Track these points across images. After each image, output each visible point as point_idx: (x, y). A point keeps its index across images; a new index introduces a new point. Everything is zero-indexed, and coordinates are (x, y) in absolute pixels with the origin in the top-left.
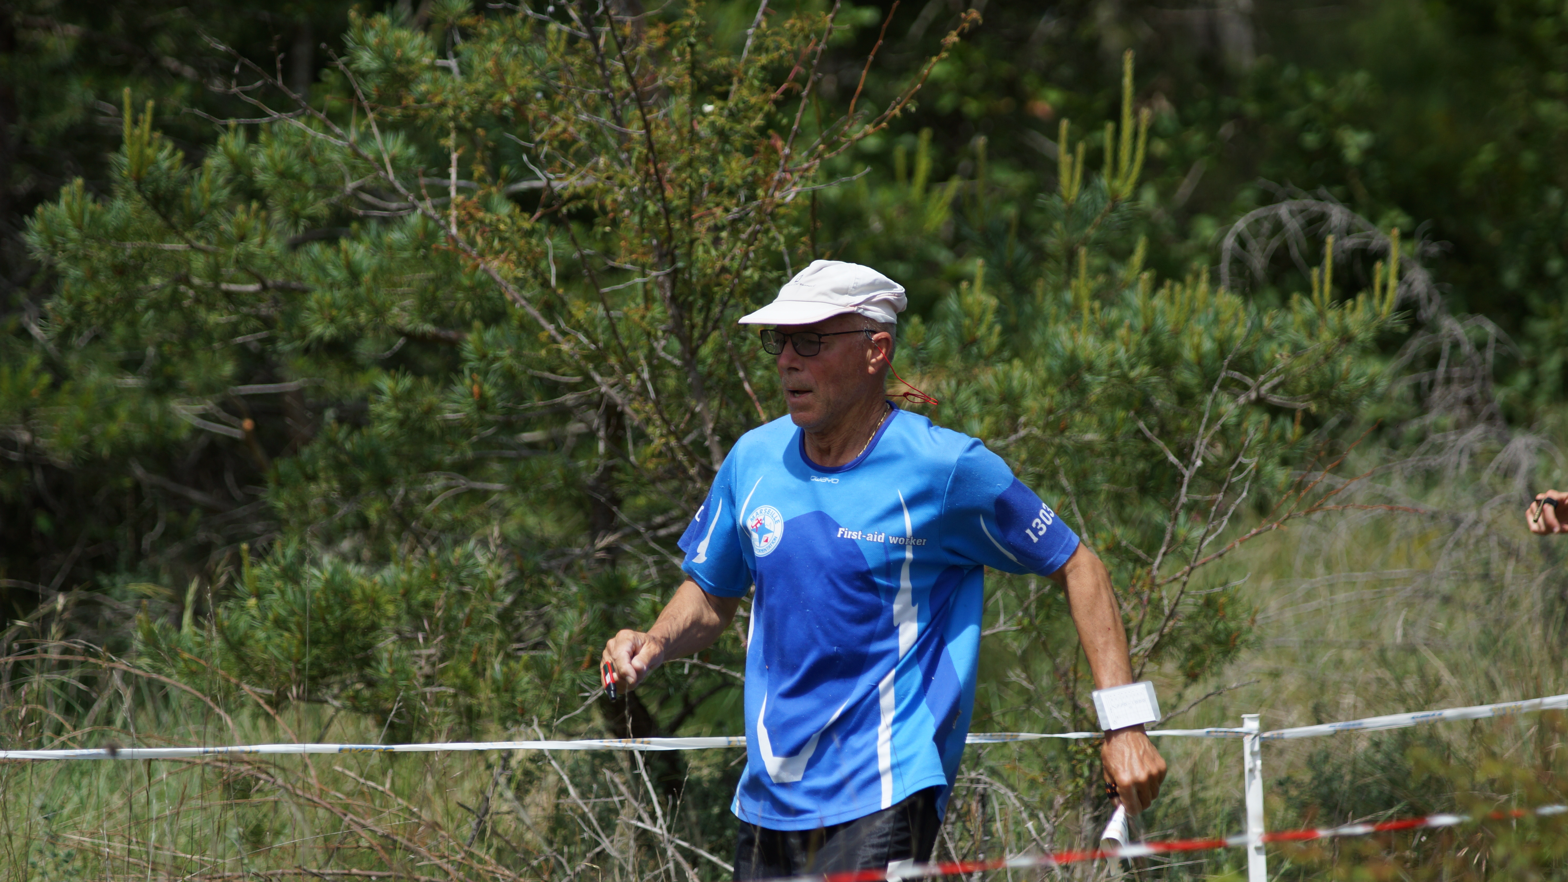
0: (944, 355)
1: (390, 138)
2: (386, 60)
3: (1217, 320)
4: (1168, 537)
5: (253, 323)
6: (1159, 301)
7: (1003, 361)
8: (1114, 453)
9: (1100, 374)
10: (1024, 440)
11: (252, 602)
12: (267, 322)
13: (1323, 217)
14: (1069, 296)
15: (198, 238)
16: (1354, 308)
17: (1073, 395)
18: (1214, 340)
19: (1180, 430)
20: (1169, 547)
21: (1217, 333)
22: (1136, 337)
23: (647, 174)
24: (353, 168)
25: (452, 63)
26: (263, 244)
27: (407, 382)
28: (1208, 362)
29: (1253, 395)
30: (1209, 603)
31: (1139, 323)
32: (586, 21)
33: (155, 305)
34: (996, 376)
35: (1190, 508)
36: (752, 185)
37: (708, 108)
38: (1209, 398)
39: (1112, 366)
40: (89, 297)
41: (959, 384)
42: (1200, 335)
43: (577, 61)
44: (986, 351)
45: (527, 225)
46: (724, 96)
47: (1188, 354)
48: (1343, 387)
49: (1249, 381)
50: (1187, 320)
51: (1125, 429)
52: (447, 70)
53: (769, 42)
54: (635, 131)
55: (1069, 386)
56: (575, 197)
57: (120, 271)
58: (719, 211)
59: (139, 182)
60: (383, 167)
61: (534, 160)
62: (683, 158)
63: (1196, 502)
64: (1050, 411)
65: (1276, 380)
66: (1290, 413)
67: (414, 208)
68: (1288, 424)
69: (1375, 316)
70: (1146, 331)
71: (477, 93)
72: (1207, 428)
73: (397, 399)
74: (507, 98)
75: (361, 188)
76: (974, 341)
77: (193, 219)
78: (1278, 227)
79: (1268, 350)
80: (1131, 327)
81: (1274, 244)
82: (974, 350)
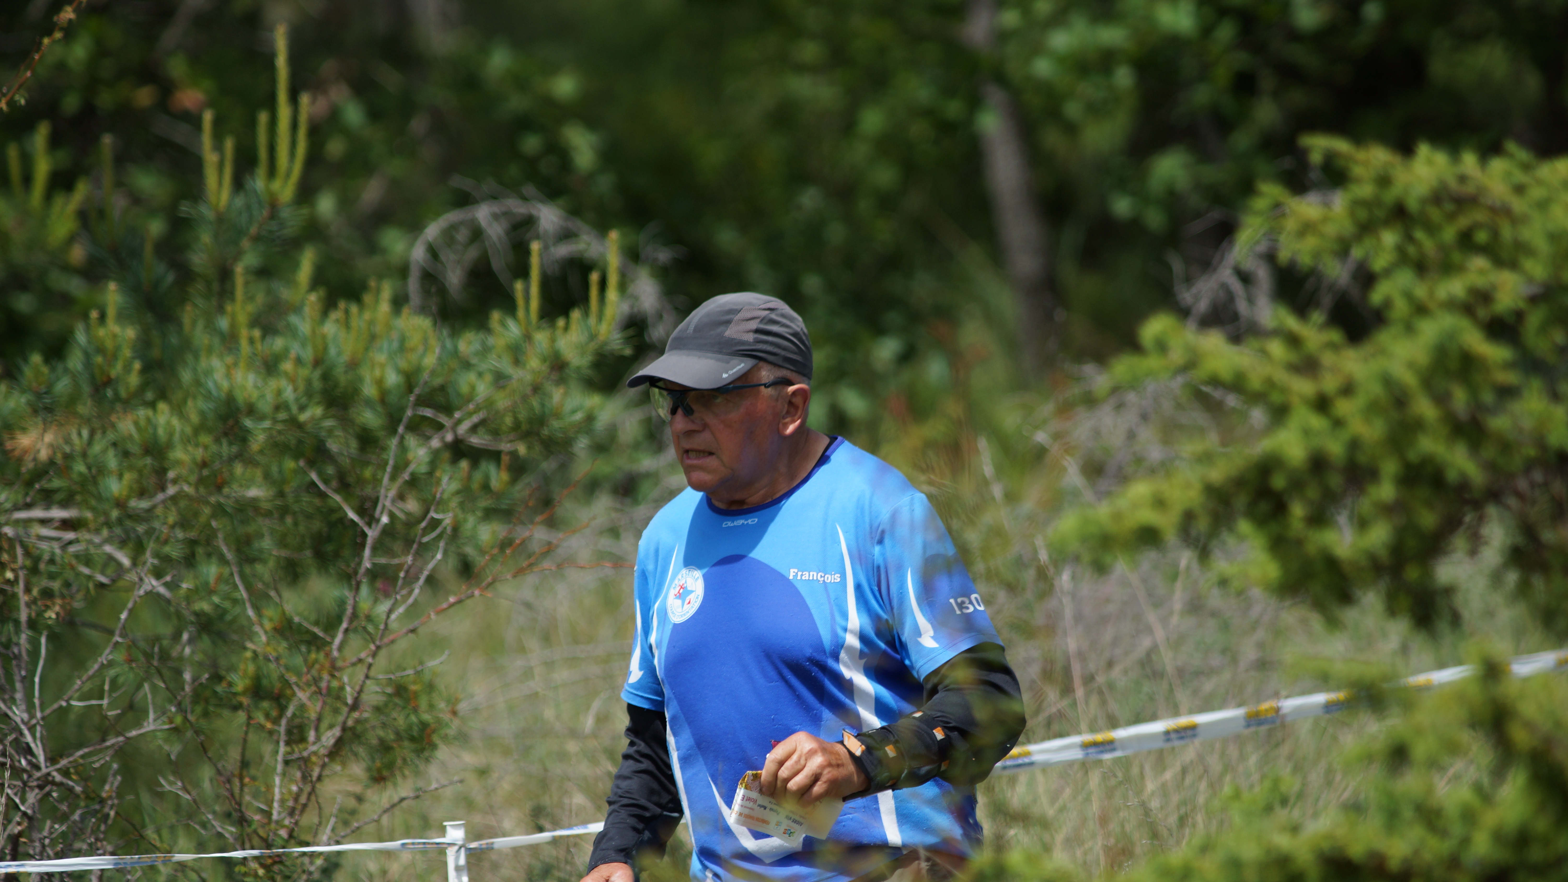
0: (73, 399)
3: (403, 347)
4: (349, 610)
6: (330, 328)
7: (146, 404)
8: (284, 511)
9: (263, 418)
10: (174, 499)
13: (528, 222)
14: (223, 323)
16: (566, 328)
17: (230, 444)
18: (399, 371)
19: (361, 482)
20: (350, 623)
21: (403, 364)
22: (304, 372)
28: (392, 399)
29: (449, 437)
30: (400, 690)
31: (308, 354)
34: (136, 424)
35: (376, 574)
38: (394, 442)
39: (277, 408)
41: (92, 433)
42: (382, 366)
44: (123, 394)
47: (369, 390)
48: (555, 424)
49: (443, 419)
50: (367, 349)
51: (294, 484)
55: (226, 434)
63: (384, 567)
64: (204, 464)
65: (475, 419)
66: (495, 456)
68: (493, 470)
69: (593, 337)
70: (317, 362)
72: (393, 478)
76: (109, 382)
78: (477, 234)
79: (466, 381)
80: (299, 361)
81: (472, 253)
82: (109, 393)
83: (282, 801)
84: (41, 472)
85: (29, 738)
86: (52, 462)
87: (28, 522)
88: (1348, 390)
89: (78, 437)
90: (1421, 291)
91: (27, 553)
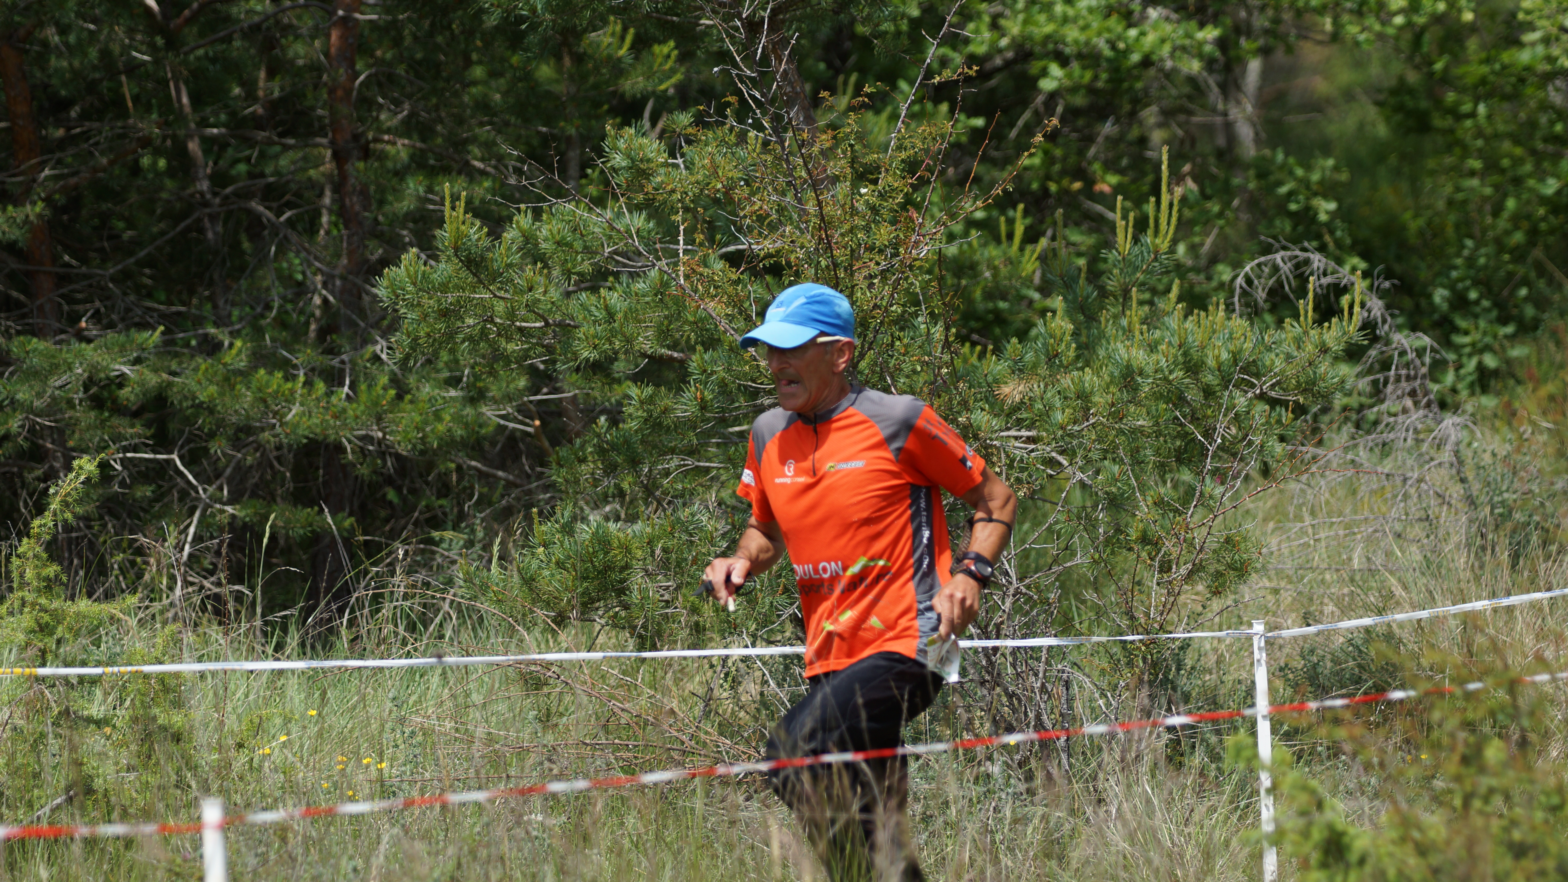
0: (1035, 366)
1: (636, 215)
2: (632, 159)
3: (1231, 338)
4: (1197, 494)
5: (540, 349)
6: (1189, 324)
7: (1078, 369)
8: (1159, 434)
9: (1148, 377)
10: (1094, 425)
11: (541, 549)
12: (550, 349)
13: (1307, 263)
14: (1124, 322)
15: (500, 289)
16: (1329, 328)
17: (1128, 392)
18: (1229, 352)
19: (1205, 417)
20: (1198, 501)
21: (1232, 348)
22: (1173, 351)
23: (820, 239)
24: (610, 237)
25: (680, 161)
26: (545, 292)
27: (650, 390)
28: (1225, 368)
29: (1258, 391)
30: (1228, 540)
31: (1176, 341)
32: (775, 130)
33: (470, 338)
34: (1073, 380)
35: (1215, 472)
36: (895, 245)
37: (863, 191)
38: (1227, 393)
39: (1156, 372)
40: (422, 334)
41: (1046, 386)
42: (1219, 349)
43: (769, 158)
44: (1065, 362)
45: (734, 277)
46: (875, 182)
47: (1211, 362)
48: (1322, 385)
49: (1255, 381)
50: (1210, 338)
51: (1166, 417)
52: (676, 166)
53: (907, 143)
54: (811, 207)
55: (1126, 387)
56: (769, 256)
57: (444, 314)
58: (872, 264)
59: (456, 249)
60: (631, 237)
61: (739, 230)
62: (847, 227)
63: (1217, 469)
64: (1113, 405)
65: (1274, 380)
66: (1284, 404)
67: (654, 265)
68: (1283, 411)
69: (1345, 334)
70: (1180, 346)
71: (697, 182)
72: (1225, 415)
73: (642, 402)
74: (719, 186)
75: (616, 252)
76: (1057, 355)
77: (495, 276)
78: (1275, 270)
79: (1268, 358)
80: (1170, 344)
81: (1273, 280)
82: (1057, 362)
83: (1156, 607)
84: (1016, 409)
86: (1022, 402)
87: (1009, 437)
89: (1038, 388)
91: (1008, 456)
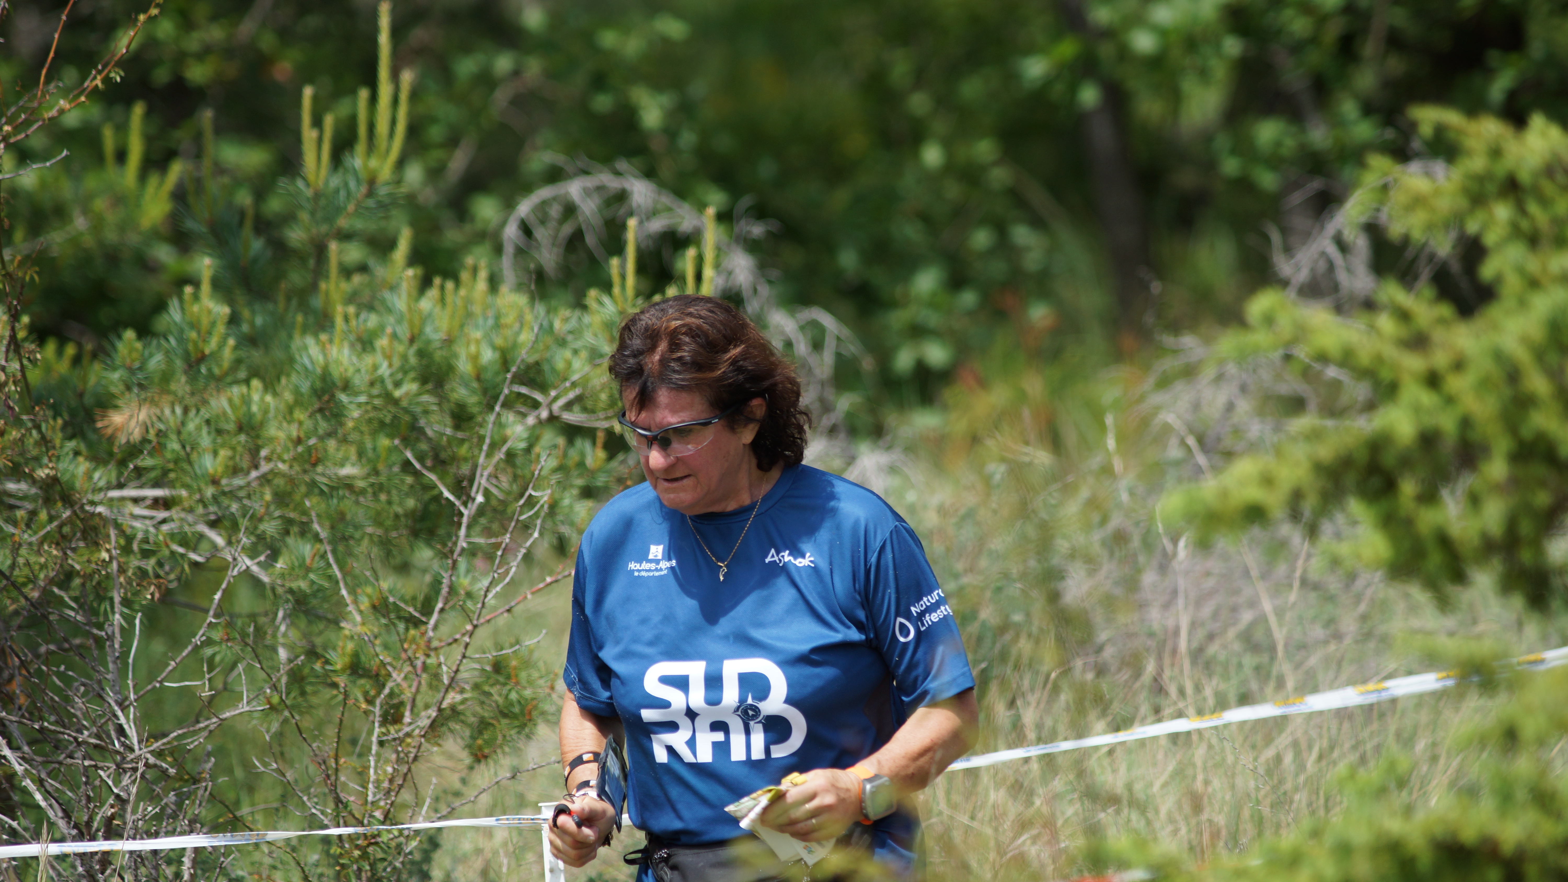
0: (166, 377)
3: (498, 325)
4: (445, 590)
6: (426, 304)
7: (239, 382)
8: (378, 488)
9: (357, 394)
10: (268, 476)
13: (622, 196)
14: (317, 302)
17: (326, 420)
18: (494, 348)
19: (456, 459)
20: (446, 602)
21: (499, 341)
22: (400, 348)
28: (488, 375)
29: (544, 414)
30: (498, 667)
31: (404, 332)
34: (230, 401)
35: (473, 552)
38: (491, 419)
39: (372, 384)
41: (186, 410)
42: (478, 342)
44: (217, 371)
47: (464, 366)
49: (538, 396)
50: (462, 326)
51: (389, 460)
55: (321, 410)
63: (478, 547)
64: (299, 441)
65: (571, 395)
66: (589, 433)
68: (587, 446)
70: (412, 340)
72: (489, 455)
76: (202, 358)
78: (570, 210)
79: (561, 358)
80: (394, 336)
81: (567, 229)
82: (203, 370)
83: (378, 782)
84: (134, 450)
85: (123, 720)
86: (145, 440)
87: (122, 499)
88: (1459, 365)
89: (172, 415)
90: (1533, 265)
91: (121, 532)
